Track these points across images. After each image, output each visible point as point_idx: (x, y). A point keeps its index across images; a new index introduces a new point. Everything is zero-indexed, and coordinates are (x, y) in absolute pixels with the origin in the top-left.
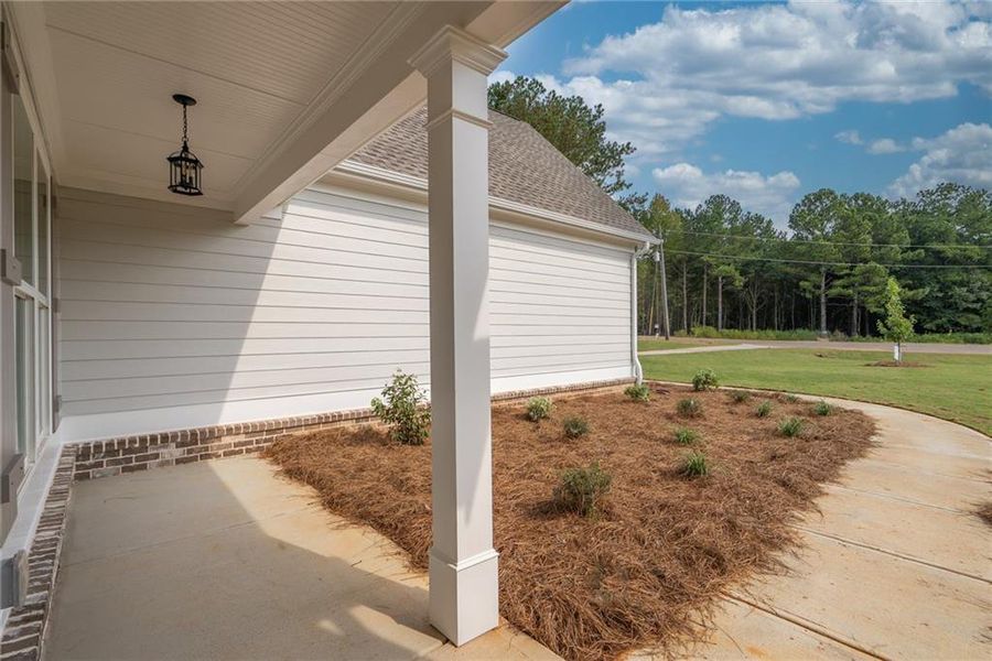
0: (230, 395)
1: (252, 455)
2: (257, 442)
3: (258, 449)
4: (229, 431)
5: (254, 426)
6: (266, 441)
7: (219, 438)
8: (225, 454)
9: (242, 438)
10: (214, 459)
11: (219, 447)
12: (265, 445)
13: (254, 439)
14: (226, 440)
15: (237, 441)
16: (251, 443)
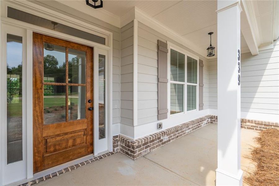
0: (251, 110)
1: (258, 131)
2: (260, 127)
3: (260, 130)
4: (249, 121)
5: (259, 122)
6: (264, 128)
7: (246, 122)
8: (247, 128)
9: (254, 125)
10: (244, 128)
11: (245, 125)
12: (263, 129)
13: (259, 126)
14: (248, 124)
15: (252, 125)
16: (258, 127)
